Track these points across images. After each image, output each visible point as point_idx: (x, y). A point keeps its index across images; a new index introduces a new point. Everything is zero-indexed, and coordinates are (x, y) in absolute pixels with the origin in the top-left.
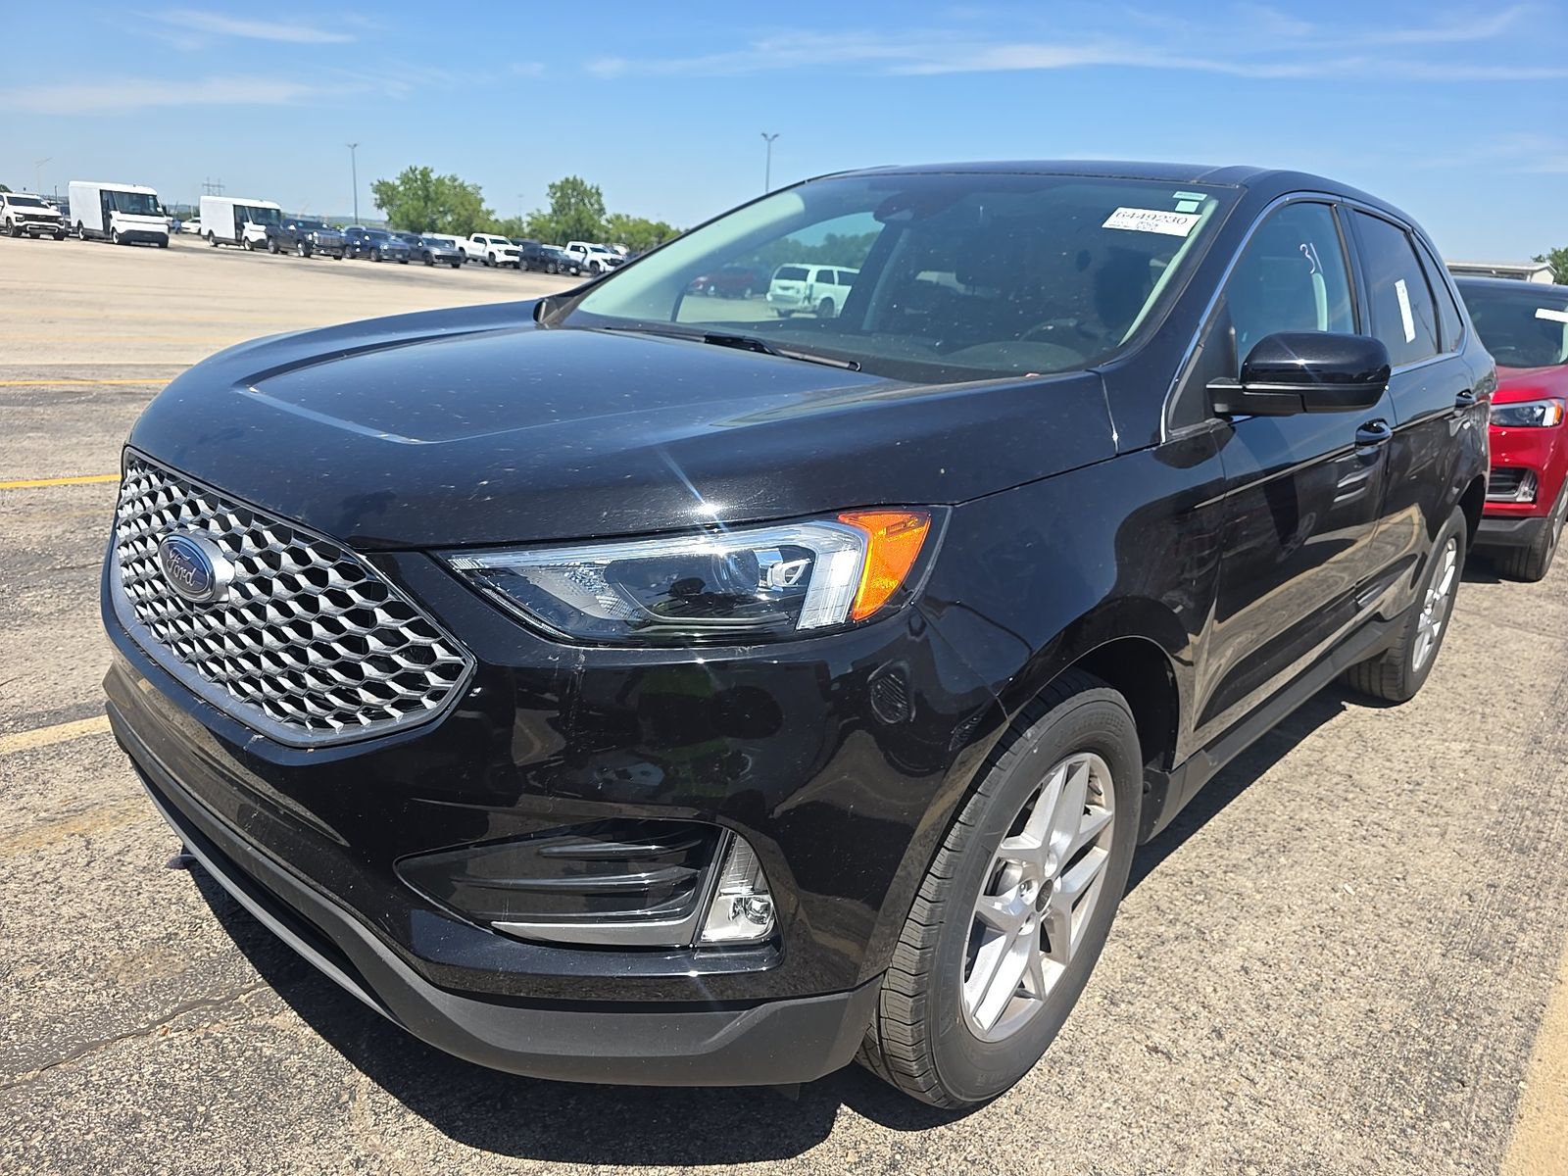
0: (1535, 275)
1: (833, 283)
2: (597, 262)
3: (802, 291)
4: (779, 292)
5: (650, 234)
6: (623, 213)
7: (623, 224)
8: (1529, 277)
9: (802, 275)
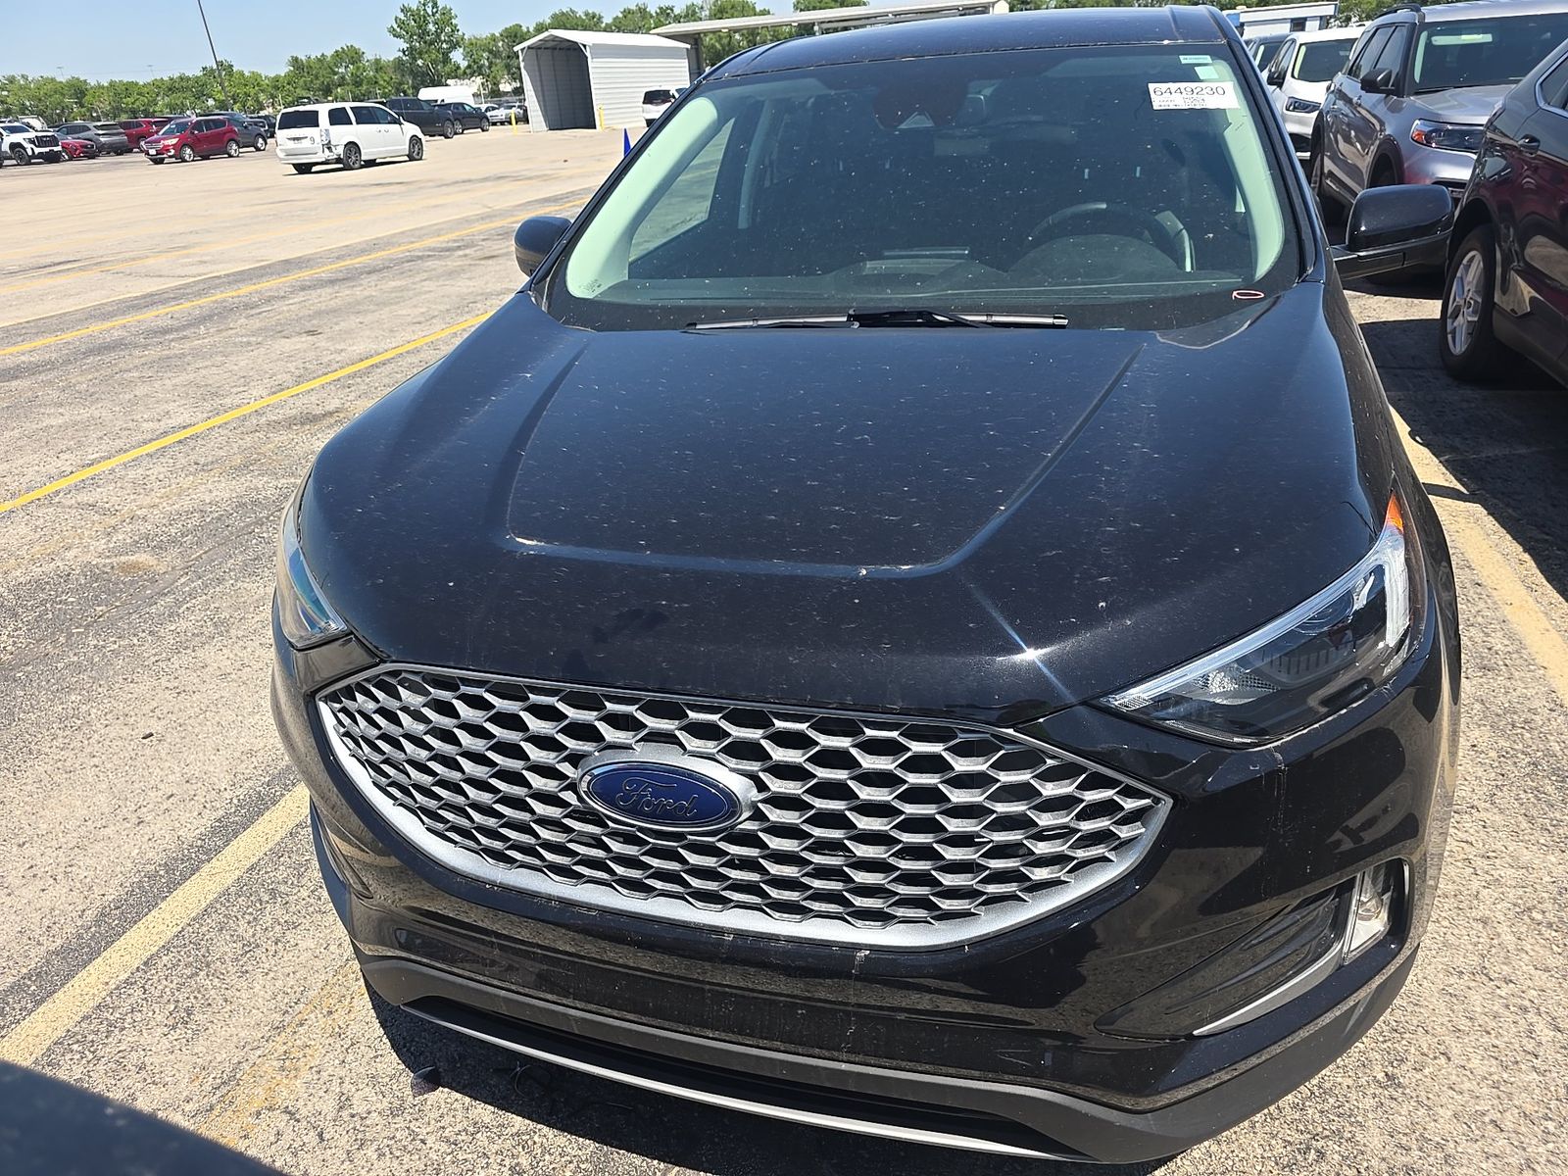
0: (996, 5)
1: (351, 124)
2: (19, 145)
3: (318, 139)
4: (292, 145)
5: (63, 95)
6: (17, 73)
7: (21, 87)
8: (991, 9)
9: (311, 120)
